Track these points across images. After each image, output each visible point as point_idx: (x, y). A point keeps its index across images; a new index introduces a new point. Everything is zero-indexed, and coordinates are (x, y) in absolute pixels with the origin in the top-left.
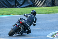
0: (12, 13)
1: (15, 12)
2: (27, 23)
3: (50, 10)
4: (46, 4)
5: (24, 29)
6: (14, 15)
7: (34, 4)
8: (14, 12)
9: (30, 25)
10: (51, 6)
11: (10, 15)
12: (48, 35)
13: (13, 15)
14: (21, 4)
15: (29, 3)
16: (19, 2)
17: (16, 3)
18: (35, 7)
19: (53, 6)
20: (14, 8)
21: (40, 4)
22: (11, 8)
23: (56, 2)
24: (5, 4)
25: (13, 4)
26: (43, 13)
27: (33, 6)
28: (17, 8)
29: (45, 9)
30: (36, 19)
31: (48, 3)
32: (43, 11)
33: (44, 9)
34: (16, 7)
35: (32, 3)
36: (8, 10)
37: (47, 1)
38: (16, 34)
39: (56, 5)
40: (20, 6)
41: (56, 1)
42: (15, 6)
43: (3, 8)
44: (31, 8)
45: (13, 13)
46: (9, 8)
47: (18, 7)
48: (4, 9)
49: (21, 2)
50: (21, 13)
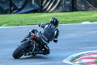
0: (4, 23)
1: (10, 20)
2: (43, 38)
3: (69, 18)
6: (9, 25)
7: (42, 7)
8: (8, 22)
10: (70, 11)
12: (66, 59)
13: (7, 26)
14: (20, 7)
15: (34, 5)
16: (16, 5)
17: (11, 7)
18: (43, 12)
19: (73, 11)
20: (8, 15)
21: (52, 7)
22: (3, 14)
23: (78, 4)
25: (6, 7)
27: (39, 10)
28: (13, 15)
29: (60, 16)
30: (58, 32)
31: (65, 6)
34: (11, 12)
35: (38, 6)
37: (63, 3)
38: (25, 55)
39: (78, 9)
40: (19, 11)
41: (79, 2)
42: (9, 12)
44: (36, 14)
45: (6, 23)
47: (14, 13)
49: (20, 4)
50: (19, 23)
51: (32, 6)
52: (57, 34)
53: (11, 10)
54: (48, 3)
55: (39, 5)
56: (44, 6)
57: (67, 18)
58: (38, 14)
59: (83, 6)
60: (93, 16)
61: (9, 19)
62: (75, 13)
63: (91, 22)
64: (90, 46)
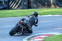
3: (26, 13)
4: (21, 6)
7: (9, 6)
10: (27, 9)
15: (4, 5)
18: (10, 9)
19: (29, 8)
21: (15, 6)
23: (32, 4)
26: (18, 16)
27: (7, 8)
32: (19, 14)
37: (22, 3)
39: (32, 7)
44: (5, 10)
51: (2, 5)
54: (13, 4)
55: (7, 5)
56: (10, 6)
58: (6, 10)
59: (35, 5)
60: (41, 12)
62: (30, 10)
63: (40, 15)
64: (40, 31)
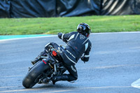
0: (47, 30)
1: (56, 26)
2: (68, 54)
5: (60, 69)
6: (54, 33)
7: (102, 7)
8: (52, 28)
9: (76, 60)
11: (42, 33)
13: (51, 34)
14: (70, 7)
15: (90, 5)
16: (65, 3)
17: (57, 6)
18: (104, 14)
20: (52, 18)
21: (115, 8)
24: (31, 8)
25: (50, 8)
27: (98, 12)
28: (59, 18)
29: (128, 20)
30: (90, 45)
31: (135, 6)
32: (123, 25)
33: (124, 20)
34: (57, 14)
35: (96, 6)
36: (38, 23)
37: (133, 1)
42: (54, 14)
43: (26, 17)
44: (93, 17)
45: (50, 30)
46: (42, 17)
47: (62, 16)
48: (29, 20)
49: (70, 2)
51: (87, 5)
52: (89, 49)
53: (57, 11)
54: (110, 2)
55: (97, 4)
56: (105, 6)
57: (138, 23)
61: (54, 24)
